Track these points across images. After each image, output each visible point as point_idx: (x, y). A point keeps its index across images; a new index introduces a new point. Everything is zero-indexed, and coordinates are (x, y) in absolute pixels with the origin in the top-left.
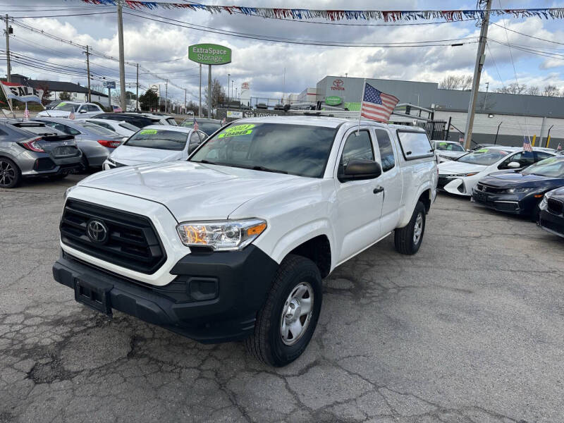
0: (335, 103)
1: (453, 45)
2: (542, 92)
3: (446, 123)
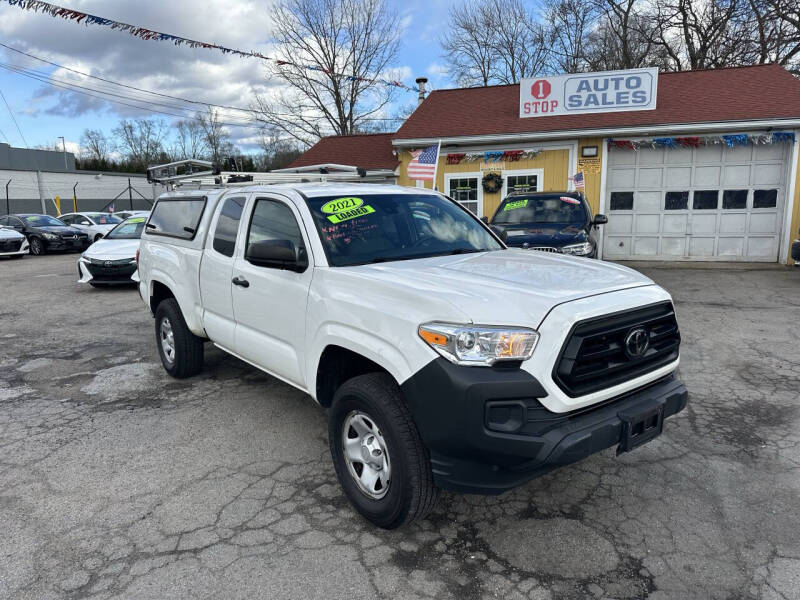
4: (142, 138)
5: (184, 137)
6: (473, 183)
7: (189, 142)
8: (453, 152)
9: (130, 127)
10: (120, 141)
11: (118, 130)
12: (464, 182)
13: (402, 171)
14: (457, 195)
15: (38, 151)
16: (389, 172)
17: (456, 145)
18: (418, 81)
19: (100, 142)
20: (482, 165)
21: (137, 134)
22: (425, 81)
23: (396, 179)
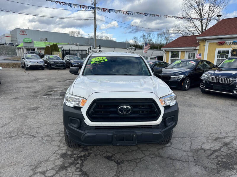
0: (29, 42)
1: (85, 20)
2: (104, 38)
3: (87, 50)
4: (148, 38)
5: (158, 38)
6: (228, 52)
7: (160, 39)
8: (220, 41)
9: (145, 35)
10: (142, 39)
11: (142, 36)
12: (223, 52)
13: (200, 47)
14: (220, 56)
15: (123, 43)
16: (194, 48)
17: (221, 39)
18: (218, 16)
19: (137, 40)
20: (232, 46)
21: (146, 37)
22: (220, 16)
23: (198, 50)
